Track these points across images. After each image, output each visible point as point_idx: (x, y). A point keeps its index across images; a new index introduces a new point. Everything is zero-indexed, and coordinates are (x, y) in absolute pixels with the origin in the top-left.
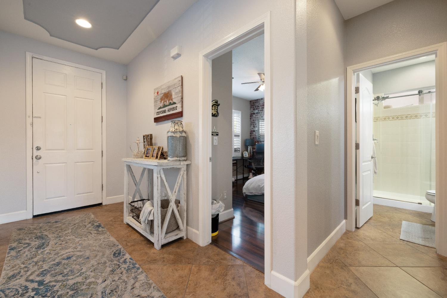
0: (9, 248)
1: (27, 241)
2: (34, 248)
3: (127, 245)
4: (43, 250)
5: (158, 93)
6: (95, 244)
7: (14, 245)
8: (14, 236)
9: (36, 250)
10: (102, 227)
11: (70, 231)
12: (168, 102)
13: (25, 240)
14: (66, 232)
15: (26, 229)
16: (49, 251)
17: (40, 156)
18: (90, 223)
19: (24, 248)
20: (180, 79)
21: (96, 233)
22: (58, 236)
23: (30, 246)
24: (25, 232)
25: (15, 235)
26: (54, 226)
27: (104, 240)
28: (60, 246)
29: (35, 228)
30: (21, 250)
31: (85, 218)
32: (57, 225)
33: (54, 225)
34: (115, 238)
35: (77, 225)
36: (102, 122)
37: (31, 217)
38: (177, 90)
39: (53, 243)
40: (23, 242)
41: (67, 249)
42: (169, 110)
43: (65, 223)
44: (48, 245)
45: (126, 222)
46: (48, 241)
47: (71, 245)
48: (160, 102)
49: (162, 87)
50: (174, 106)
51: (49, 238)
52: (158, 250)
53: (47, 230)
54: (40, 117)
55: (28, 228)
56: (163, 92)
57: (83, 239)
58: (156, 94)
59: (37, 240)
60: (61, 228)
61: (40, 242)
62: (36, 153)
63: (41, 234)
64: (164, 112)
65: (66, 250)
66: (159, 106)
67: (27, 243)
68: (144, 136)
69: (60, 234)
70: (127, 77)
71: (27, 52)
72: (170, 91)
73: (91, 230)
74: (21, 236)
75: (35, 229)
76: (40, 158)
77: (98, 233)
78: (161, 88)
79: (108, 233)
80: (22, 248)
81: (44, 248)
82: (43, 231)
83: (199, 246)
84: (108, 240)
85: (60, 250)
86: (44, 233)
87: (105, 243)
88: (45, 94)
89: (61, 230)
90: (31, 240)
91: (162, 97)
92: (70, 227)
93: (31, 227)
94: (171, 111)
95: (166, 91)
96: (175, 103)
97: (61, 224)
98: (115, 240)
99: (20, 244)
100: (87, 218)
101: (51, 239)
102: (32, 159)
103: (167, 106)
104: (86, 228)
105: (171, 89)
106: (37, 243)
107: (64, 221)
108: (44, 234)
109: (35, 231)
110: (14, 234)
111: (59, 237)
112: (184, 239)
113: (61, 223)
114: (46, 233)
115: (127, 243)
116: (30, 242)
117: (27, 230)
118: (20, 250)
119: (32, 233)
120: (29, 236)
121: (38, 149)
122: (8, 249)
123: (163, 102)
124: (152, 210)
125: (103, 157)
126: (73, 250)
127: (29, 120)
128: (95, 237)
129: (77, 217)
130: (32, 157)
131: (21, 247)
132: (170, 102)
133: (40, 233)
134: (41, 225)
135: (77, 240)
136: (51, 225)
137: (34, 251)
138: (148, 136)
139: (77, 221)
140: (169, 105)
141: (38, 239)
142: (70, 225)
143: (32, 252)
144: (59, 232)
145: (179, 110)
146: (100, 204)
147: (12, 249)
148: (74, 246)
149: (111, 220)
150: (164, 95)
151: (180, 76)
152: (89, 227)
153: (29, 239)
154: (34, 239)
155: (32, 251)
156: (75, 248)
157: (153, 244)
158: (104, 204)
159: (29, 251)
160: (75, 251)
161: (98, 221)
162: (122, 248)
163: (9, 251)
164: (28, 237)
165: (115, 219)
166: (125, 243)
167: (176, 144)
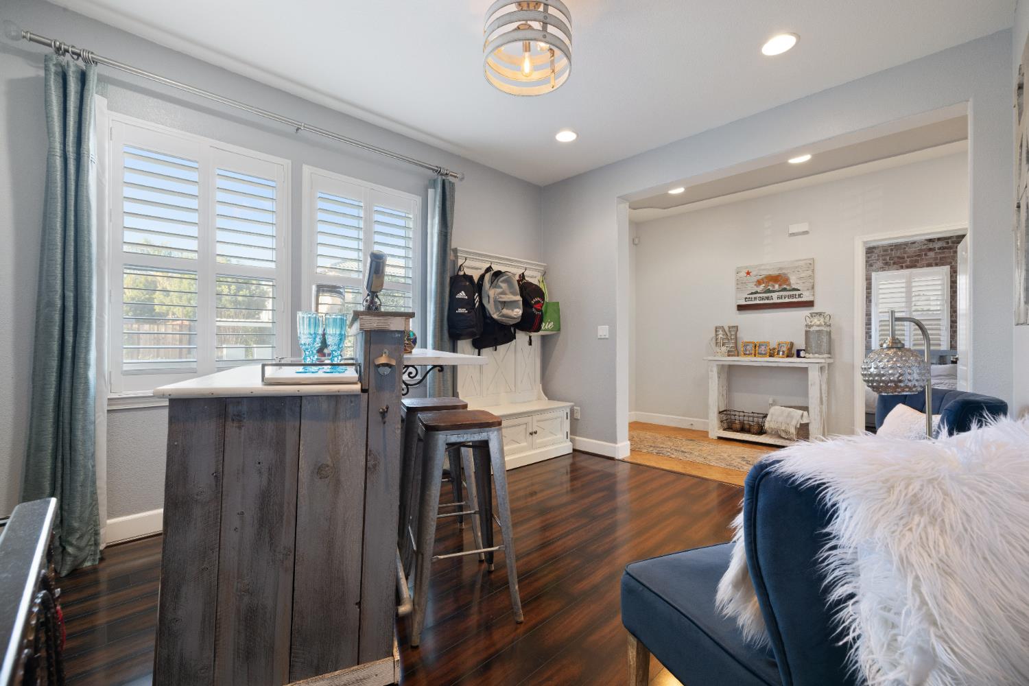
5: (748, 273)
12: (779, 287)
20: (810, 262)
38: (802, 275)
42: (781, 297)
48: (755, 285)
49: (763, 267)
58: (743, 274)
64: (768, 298)
68: (718, 328)
72: (785, 274)
78: (758, 268)
91: (762, 279)
94: (786, 298)
96: (796, 290)
123: (763, 285)
132: (784, 288)
138: (729, 328)
145: (805, 298)
150: (766, 278)
151: (809, 259)
167: (825, 339)
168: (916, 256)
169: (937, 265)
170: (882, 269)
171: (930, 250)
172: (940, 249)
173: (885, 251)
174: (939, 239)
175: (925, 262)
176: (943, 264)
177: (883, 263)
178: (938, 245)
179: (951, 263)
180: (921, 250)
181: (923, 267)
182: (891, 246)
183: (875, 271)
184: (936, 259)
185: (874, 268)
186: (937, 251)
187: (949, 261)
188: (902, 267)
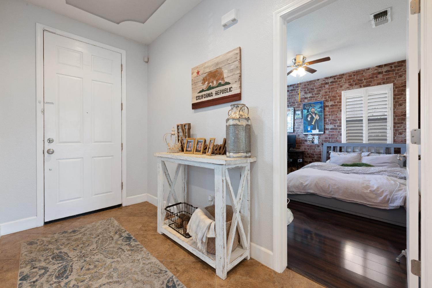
0: (20, 276)
1: (43, 264)
2: (54, 276)
3: (178, 271)
4: (67, 280)
5: (198, 73)
6: (134, 269)
7: (26, 270)
8: (24, 254)
9: (57, 280)
10: (134, 240)
11: (94, 246)
12: (217, 83)
13: (40, 261)
14: (91, 248)
15: (39, 243)
16: (76, 283)
17: (52, 149)
18: (116, 233)
19: (40, 276)
20: (238, 51)
21: (129, 250)
22: (81, 254)
23: (48, 273)
24: (38, 248)
25: (26, 253)
26: (73, 238)
27: (144, 262)
28: (88, 272)
29: (49, 241)
30: (37, 280)
31: (108, 225)
32: (76, 237)
33: (72, 236)
34: (157, 258)
35: (100, 236)
36: (122, 110)
37: (42, 224)
38: (232, 67)
39: (79, 267)
40: (38, 265)
41: (100, 279)
42: (218, 93)
43: (85, 232)
44: (72, 271)
45: (162, 233)
46: (71, 264)
47: (102, 270)
48: (202, 83)
49: (206, 65)
50: (227, 87)
51: (71, 258)
52: (224, 279)
53: (66, 244)
54: (52, 103)
55: (40, 241)
56: (208, 70)
57: (115, 260)
58: (195, 74)
59: (56, 262)
60: (83, 241)
61: (60, 265)
62: (48, 146)
63: (59, 251)
64: (209, 95)
65: (99, 281)
66: (200, 88)
67: (43, 268)
68: (178, 126)
69: (83, 251)
70: (148, 59)
71: (37, 23)
72: (220, 68)
73: (122, 244)
74: (33, 255)
75: (50, 243)
76: (53, 152)
77: (132, 250)
78: (204, 67)
79: (144, 249)
80: (38, 277)
81: (67, 277)
82: (60, 247)
83: (275, 273)
84: (149, 261)
85: (90, 280)
86: (62, 249)
87: (147, 267)
88: (59, 75)
89: (84, 244)
90: (47, 261)
91: (206, 77)
92: (93, 240)
93: (44, 239)
94: (221, 93)
95: (212, 69)
96: (228, 83)
97: (81, 235)
98: (158, 261)
99: (34, 268)
100: (110, 225)
101: (74, 260)
102: (44, 153)
103: (213, 88)
104: (114, 241)
105: (220, 66)
106: (56, 268)
107: (83, 230)
108: (62, 251)
109: (50, 246)
110: (24, 251)
111: (84, 256)
112: (248, 260)
113: (80, 233)
114: (65, 250)
115: (177, 267)
116: (47, 266)
117: (40, 245)
118: (34, 279)
119: (47, 250)
120: (44, 255)
121: (50, 141)
122: (19, 278)
123: (207, 83)
124: (211, 223)
125: (123, 151)
126: (108, 281)
127: (40, 107)
128: (130, 257)
129: (98, 224)
130: (44, 151)
131: (35, 274)
132: (220, 83)
133: (58, 249)
134: (56, 236)
135: (109, 261)
136: (69, 235)
137: (55, 282)
138: (185, 126)
139: (100, 231)
140: (217, 87)
141: (57, 260)
142: (92, 237)
143: (52, 284)
144: (82, 247)
145: (235, 91)
146: (120, 206)
147: (24, 279)
148: (107, 272)
149: (141, 229)
150: (208, 75)
151: (237, 48)
152: (117, 240)
153: (45, 260)
154: (51, 260)
155: (51, 282)
156: (110, 276)
157: (214, 270)
158: (123, 205)
159: (48, 281)
160: (111, 282)
161: (125, 231)
162: (174, 277)
163: (21, 282)
164: (42, 256)
165: (144, 227)
166: (173, 267)
167: (242, 135)
168: (370, 78)
169: (384, 83)
170: (348, 88)
171: (380, 73)
172: (386, 72)
173: (350, 76)
174: (386, 65)
175: (376, 82)
176: (388, 83)
177: (349, 85)
178: (384, 69)
179: (394, 81)
180: (373, 74)
181: (375, 85)
182: (353, 73)
183: (343, 90)
184: (383, 79)
185: (343, 88)
186: (384, 73)
187: (392, 80)
188: (361, 87)
